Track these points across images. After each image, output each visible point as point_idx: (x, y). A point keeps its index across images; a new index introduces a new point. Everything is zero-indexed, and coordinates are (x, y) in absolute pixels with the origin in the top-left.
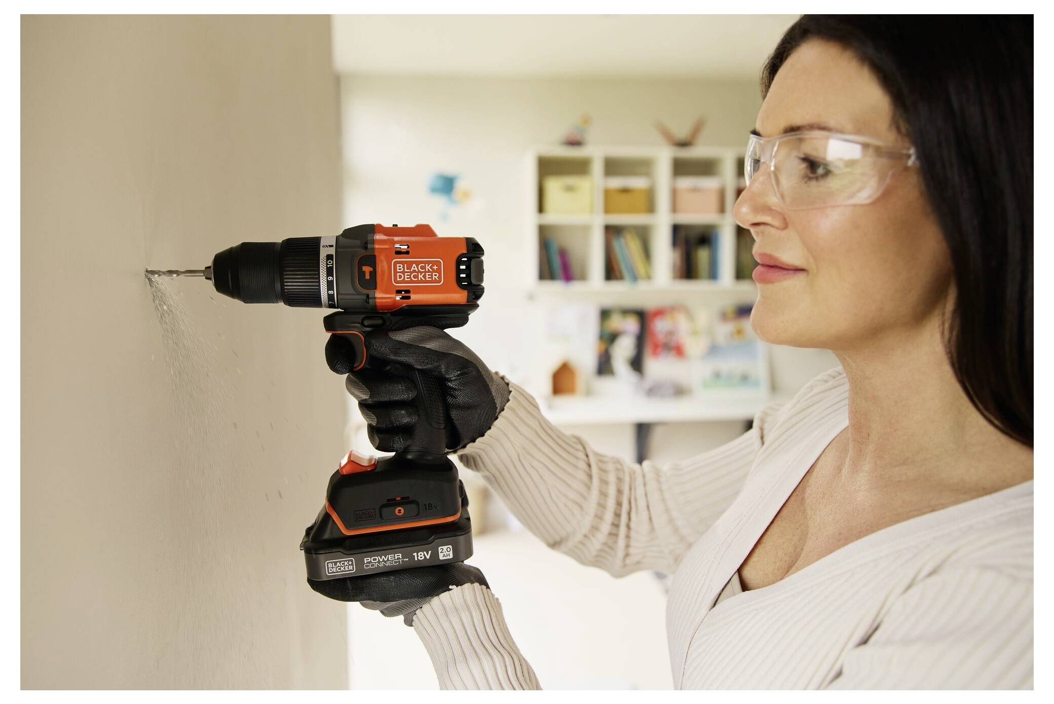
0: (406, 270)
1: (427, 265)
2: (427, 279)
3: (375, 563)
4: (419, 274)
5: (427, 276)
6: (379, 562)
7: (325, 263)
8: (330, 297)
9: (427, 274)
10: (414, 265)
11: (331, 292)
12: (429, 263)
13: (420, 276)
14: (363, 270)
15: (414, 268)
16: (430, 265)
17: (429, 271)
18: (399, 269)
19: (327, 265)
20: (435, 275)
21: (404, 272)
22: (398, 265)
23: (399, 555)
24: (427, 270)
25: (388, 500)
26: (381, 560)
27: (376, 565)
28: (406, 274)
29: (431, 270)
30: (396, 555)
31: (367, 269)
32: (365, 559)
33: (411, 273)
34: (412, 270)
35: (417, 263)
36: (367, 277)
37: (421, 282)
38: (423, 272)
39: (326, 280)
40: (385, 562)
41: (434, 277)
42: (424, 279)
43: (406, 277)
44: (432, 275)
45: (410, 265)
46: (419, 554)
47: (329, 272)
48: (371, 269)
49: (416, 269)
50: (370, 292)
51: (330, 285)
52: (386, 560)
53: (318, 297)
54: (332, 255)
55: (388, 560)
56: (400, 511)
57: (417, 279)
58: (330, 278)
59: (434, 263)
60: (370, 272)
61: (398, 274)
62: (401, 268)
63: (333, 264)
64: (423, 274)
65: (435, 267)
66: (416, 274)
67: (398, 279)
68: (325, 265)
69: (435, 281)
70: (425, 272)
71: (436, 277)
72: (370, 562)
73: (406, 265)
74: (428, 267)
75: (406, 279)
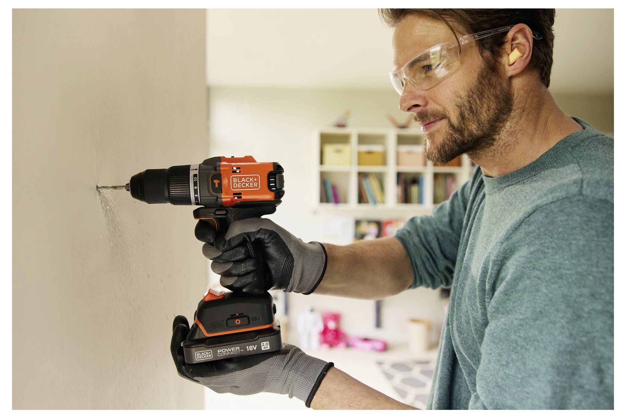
0: (239, 182)
1: (251, 178)
2: (251, 186)
3: (224, 353)
4: (246, 183)
5: (251, 185)
6: (226, 352)
7: (193, 179)
8: (196, 198)
9: (251, 183)
10: (243, 179)
11: (196, 196)
12: (251, 177)
13: (247, 185)
14: (214, 182)
15: (243, 180)
16: (253, 178)
17: (252, 182)
18: (235, 181)
19: (194, 181)
20: (256, 184)
21: (237, 183)
22: (234, 179)
23: (238, 348)
24: (251, 181)
25: (231, 315)
26: (228, 351)
27: (225, 354)
28: (239, 184)
29: (253, 181)
30: (236, 348)
31: (216, 182)
32: (218, 350)
33: (242, 183)
34: (242, 182)
35: (245, 178)
36: (217, 186)
37: (248, 188)
38: (249, 182)
39: (193, 189)
40: (230, 352)
41: (255, 185)
42: (249, 186)
43: (239, 185)
44: (253, 184)
45: (241, 178)
46: (250, 347)
47: (195, 184)
48: (219, 182)
49: (244, 181)
50: (219, 195)
51: (196, 191)
52: (230, 351)
53: (190, 199)
54: (197, 174)
55: (232, 351)
56: (238, 322)
57: (245, 186)
58: (196, 188)
59: (254, 177)
60: (218, 183)
61: (234, 184)
62: (236, 180)
63: (197, 179)
64: (249, 183)
65: (255, 180)
66: (245, 183)
67: (234, 187)
68: (193, 180)
69: (256, 187)
70: (250, 182)
71: (256, 185)
72: (221, 352)
73: (238, 179)
74: (251, 180)
75: (239, 187)
